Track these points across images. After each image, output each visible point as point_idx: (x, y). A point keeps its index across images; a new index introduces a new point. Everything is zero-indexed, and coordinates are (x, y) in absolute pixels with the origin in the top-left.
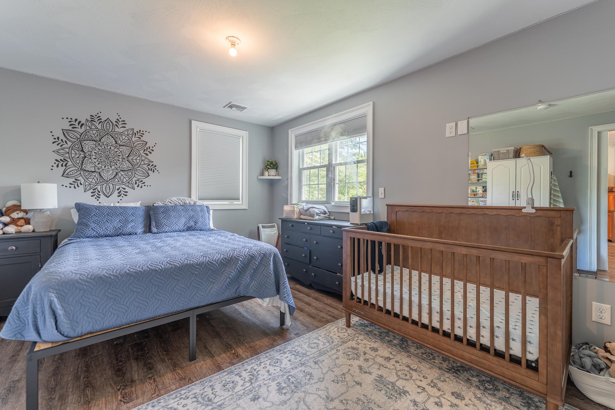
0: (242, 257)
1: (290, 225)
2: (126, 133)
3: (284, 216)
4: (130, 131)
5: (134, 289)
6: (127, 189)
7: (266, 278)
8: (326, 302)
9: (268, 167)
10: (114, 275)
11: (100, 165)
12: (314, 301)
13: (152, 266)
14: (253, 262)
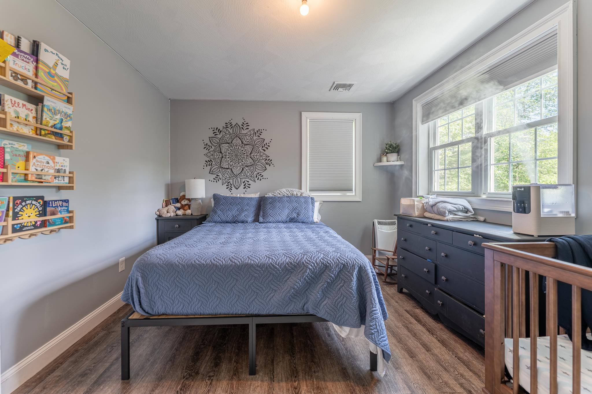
0: (312, 265)
1: (408, 225)
2: (249, 134)
3: (401, 212)
4: (251, 131)
5: (197, 282)
6: (251, 182)
7: (345, 299)
8: (461, 355)
9: (386, 150)
10: (182, 265)
11: (232, 163)
12: (439, 344)
13: (214, 260)
14: (327, 273)
